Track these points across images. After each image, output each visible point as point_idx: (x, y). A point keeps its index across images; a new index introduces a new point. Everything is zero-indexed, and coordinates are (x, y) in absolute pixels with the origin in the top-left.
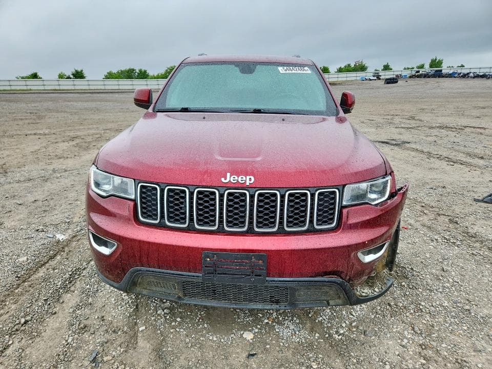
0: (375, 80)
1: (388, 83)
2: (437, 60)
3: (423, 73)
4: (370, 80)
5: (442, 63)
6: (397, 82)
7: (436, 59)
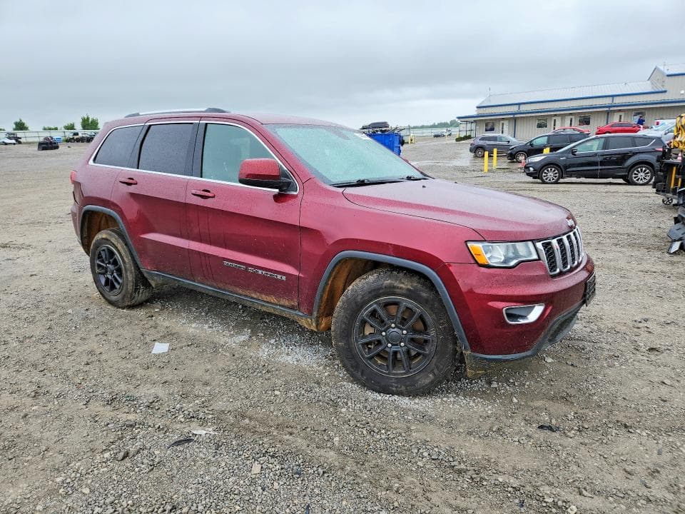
0: (14, 144)
1: (44, 149)
2: (90, 120)
3: (84, 136)
4: (6, 144)
5: (97, 124)
6: (57, 147)
7: (88, 118)
